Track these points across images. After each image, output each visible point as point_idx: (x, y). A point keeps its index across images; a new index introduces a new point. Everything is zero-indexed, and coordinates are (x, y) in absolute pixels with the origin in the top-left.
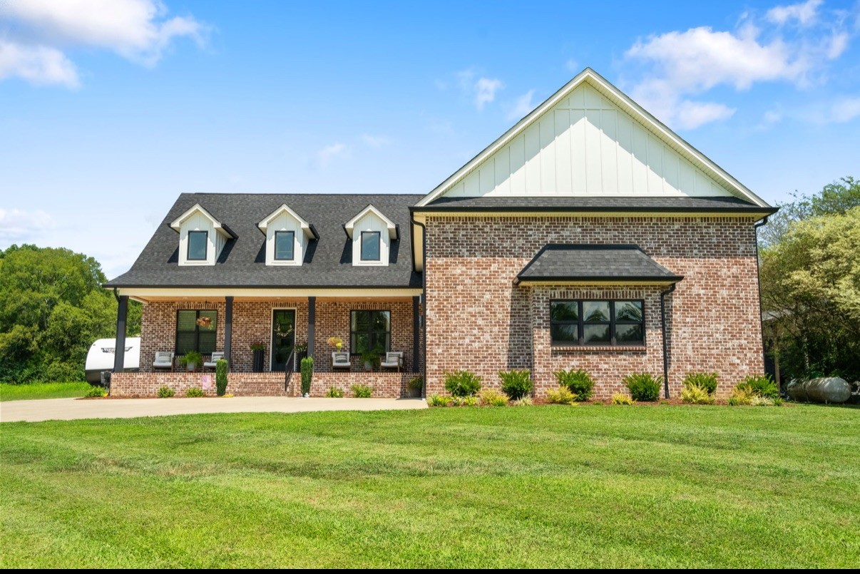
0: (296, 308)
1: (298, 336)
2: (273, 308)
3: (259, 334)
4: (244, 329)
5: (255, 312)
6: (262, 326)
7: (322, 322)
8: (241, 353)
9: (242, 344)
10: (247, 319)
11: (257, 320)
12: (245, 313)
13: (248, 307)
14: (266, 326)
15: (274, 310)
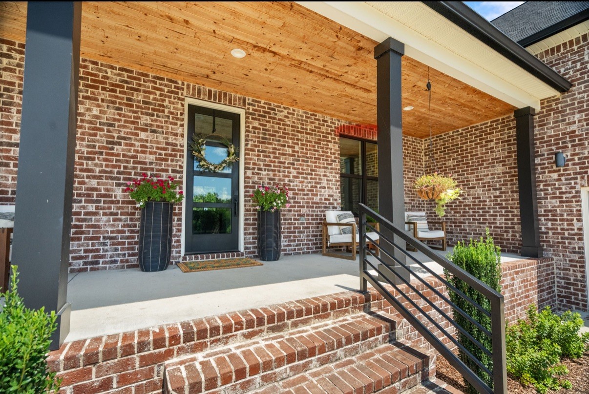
0: (242, 112)
1: (249, 173)
2: (189, 101)
3: (152, 158)
4: (101, 139)
5: (139, 97)
6: (161, 138)
7: (297, 148)
8: (91, 208)
9: (94, 183)
10: (111, 113)
11: (145, 120)
12: (107, 95)
13: (116, 80)
14: (171, 139)
15: (190, 106)
